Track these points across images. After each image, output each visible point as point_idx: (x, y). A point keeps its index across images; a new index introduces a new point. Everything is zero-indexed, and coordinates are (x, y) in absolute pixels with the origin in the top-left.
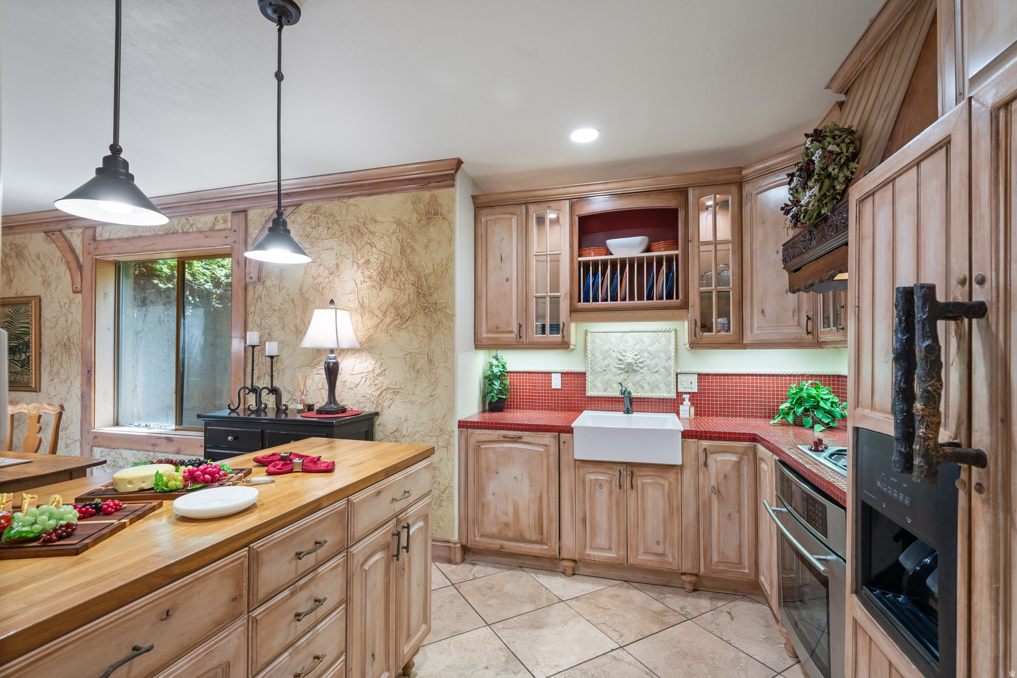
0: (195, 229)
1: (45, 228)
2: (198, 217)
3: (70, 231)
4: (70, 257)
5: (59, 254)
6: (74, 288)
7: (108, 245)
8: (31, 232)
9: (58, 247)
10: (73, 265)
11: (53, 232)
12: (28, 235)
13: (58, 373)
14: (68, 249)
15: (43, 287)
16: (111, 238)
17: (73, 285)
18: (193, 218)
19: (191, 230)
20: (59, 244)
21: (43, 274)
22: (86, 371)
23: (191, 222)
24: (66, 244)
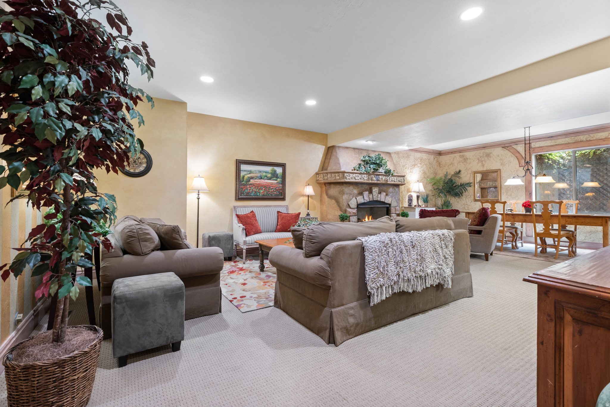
0: (594, 139)
1: (503, 146)
2: (596, 134)
3: (516, 146)
4: (518, 155)
5: (510, 154)
6: (521, 165)
7: (541, 149)
8: (494, 148)
9: (511, 152)
10: (520, 157)
11: (508, 147)
12: (493, 149)
13: (511, 195)
14: (516, 152)
15: (501, 166)
16: (540, 146)
17: (519, 164)
18: (594, 134)
19: (592, 139)
20: (511, 151)
21: (501, 162)
22: (529, 193)
23: (592, 136)
24: (515, 150)
